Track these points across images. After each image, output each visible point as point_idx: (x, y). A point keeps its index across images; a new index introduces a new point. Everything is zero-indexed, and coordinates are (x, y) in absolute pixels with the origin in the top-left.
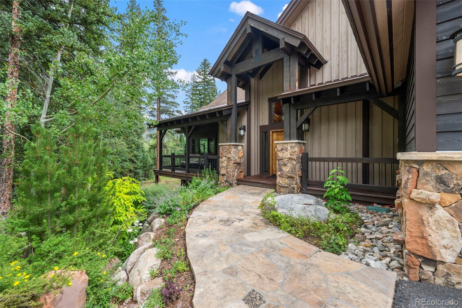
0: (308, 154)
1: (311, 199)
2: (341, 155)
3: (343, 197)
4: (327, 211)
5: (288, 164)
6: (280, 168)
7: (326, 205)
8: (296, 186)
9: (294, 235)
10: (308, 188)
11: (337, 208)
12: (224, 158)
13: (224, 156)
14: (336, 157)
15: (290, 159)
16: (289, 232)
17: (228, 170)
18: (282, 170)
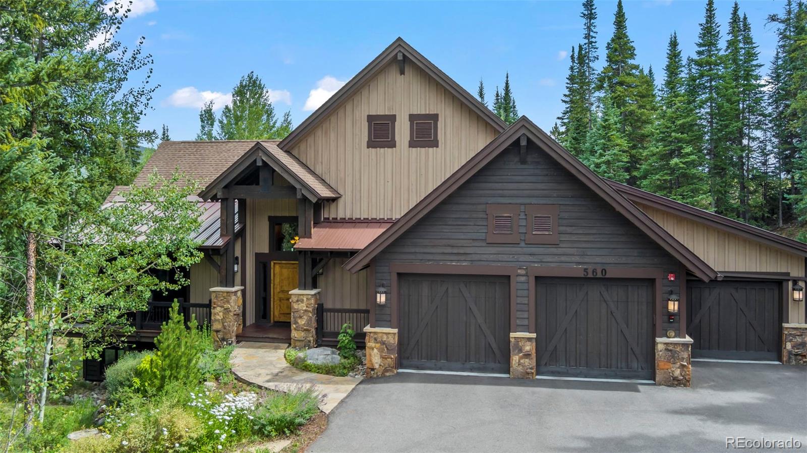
0: (323, 304)
1: (328, 351)
2: (355, 307)
3: (351, 346)
4: (339, 358)
5: (304, 317)
6: (295, 321)
7: (339, 354)
8: (312, 339)
9: (321, 373)
10: (324, 339)
11: (347, 355)
12: (219, 309)
13: (218, 306)
14: (349, 308)
15: (306, 311)
16: (318, 373)
17: (226, 324)
18: (298, 323)
